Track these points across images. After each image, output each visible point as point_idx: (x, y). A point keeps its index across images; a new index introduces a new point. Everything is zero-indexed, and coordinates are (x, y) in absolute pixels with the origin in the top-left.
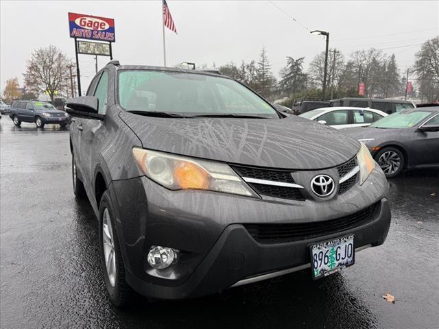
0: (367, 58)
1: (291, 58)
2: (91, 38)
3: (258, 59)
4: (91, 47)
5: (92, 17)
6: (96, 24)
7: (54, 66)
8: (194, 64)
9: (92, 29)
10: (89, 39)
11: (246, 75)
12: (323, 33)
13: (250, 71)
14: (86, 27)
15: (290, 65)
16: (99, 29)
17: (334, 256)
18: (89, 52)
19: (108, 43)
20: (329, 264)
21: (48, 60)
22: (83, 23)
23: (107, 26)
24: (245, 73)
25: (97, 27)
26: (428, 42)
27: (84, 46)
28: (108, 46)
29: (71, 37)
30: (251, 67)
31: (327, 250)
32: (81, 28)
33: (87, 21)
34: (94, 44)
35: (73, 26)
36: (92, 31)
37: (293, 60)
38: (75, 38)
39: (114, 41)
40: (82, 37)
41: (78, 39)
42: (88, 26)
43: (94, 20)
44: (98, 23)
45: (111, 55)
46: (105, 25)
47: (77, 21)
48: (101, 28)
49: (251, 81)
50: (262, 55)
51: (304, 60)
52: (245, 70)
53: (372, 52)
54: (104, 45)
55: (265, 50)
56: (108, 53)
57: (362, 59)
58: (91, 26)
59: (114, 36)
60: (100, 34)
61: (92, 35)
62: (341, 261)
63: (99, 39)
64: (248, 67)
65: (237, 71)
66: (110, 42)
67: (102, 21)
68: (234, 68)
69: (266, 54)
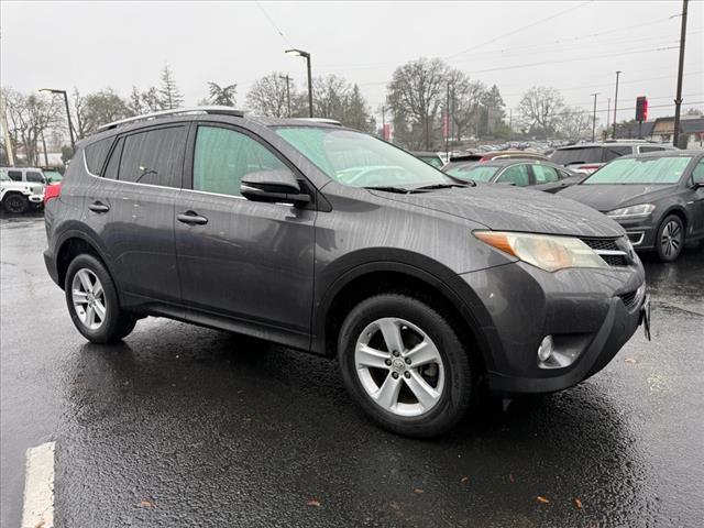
0: (327, 89)
1: (216, 86)
3: (160, 85)
8: (64, 93)
12: (303, 54)
13: (150, 103)
15: (216, 96)
24: (140, 107)
26: (400, 70)
30: (149, 97)
37: (219, 89)
50: (166, 78)
51: (236, 89)
52: (141, 103)
53: (332, 81)
55: (170, 69)
57: (320, 90)
64: (145, 97)
65: (122, 103)
68: (115, 99)
69: (172, 77)
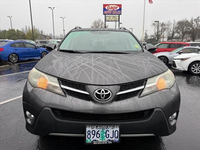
2: (112, 14)
4: (111, 18)
5: (112, 5)
6: (114, 8)
7: (99, 27)
9: (112, 10)
10: (111, 14)
11: (193, 24)
13: (197, 22)
14: (110, 10)
16: (115, 10)
17: (105, 135)
18: (110, 20)
19: (118, 15)
20: (100, 138)
21: (97, 25)
22: (108, 8)
23: (118, 8)
24: (193, 23)
25: (114, 9)
27: (108, 18)
28: (118, 17)
29: (104, 14)
30: (197, 20)
31: (98, 130)
32: (107, 10)
33: (110, 7)
34: (112, 17)
35: (104, 9)
36: (112, 11)
38: (105, 15)
39: (121, 14)
40: (108, 14)
41: (106, 15)
42: (110, 9)
43: (113, 6)
44: (115, 7)
45: (119, 21)
46: (117, 7)
47: (106, 8)
48: (116, 9)
49: (196, 28)
52: (193, 22)
54: (116, 17)
56: (118, 20)
58: (112, 9)
59: (121, 12)
60: (115, 12)
61: (112, 12)
62: (109, 138)
63: (115, 14)
64: (195, 20)
65: (188, 23)
66: (119, 15)
67: (116, 6)
68: (187, 21)
